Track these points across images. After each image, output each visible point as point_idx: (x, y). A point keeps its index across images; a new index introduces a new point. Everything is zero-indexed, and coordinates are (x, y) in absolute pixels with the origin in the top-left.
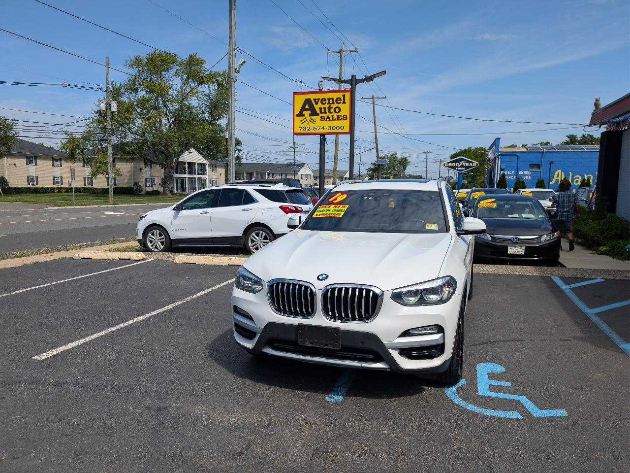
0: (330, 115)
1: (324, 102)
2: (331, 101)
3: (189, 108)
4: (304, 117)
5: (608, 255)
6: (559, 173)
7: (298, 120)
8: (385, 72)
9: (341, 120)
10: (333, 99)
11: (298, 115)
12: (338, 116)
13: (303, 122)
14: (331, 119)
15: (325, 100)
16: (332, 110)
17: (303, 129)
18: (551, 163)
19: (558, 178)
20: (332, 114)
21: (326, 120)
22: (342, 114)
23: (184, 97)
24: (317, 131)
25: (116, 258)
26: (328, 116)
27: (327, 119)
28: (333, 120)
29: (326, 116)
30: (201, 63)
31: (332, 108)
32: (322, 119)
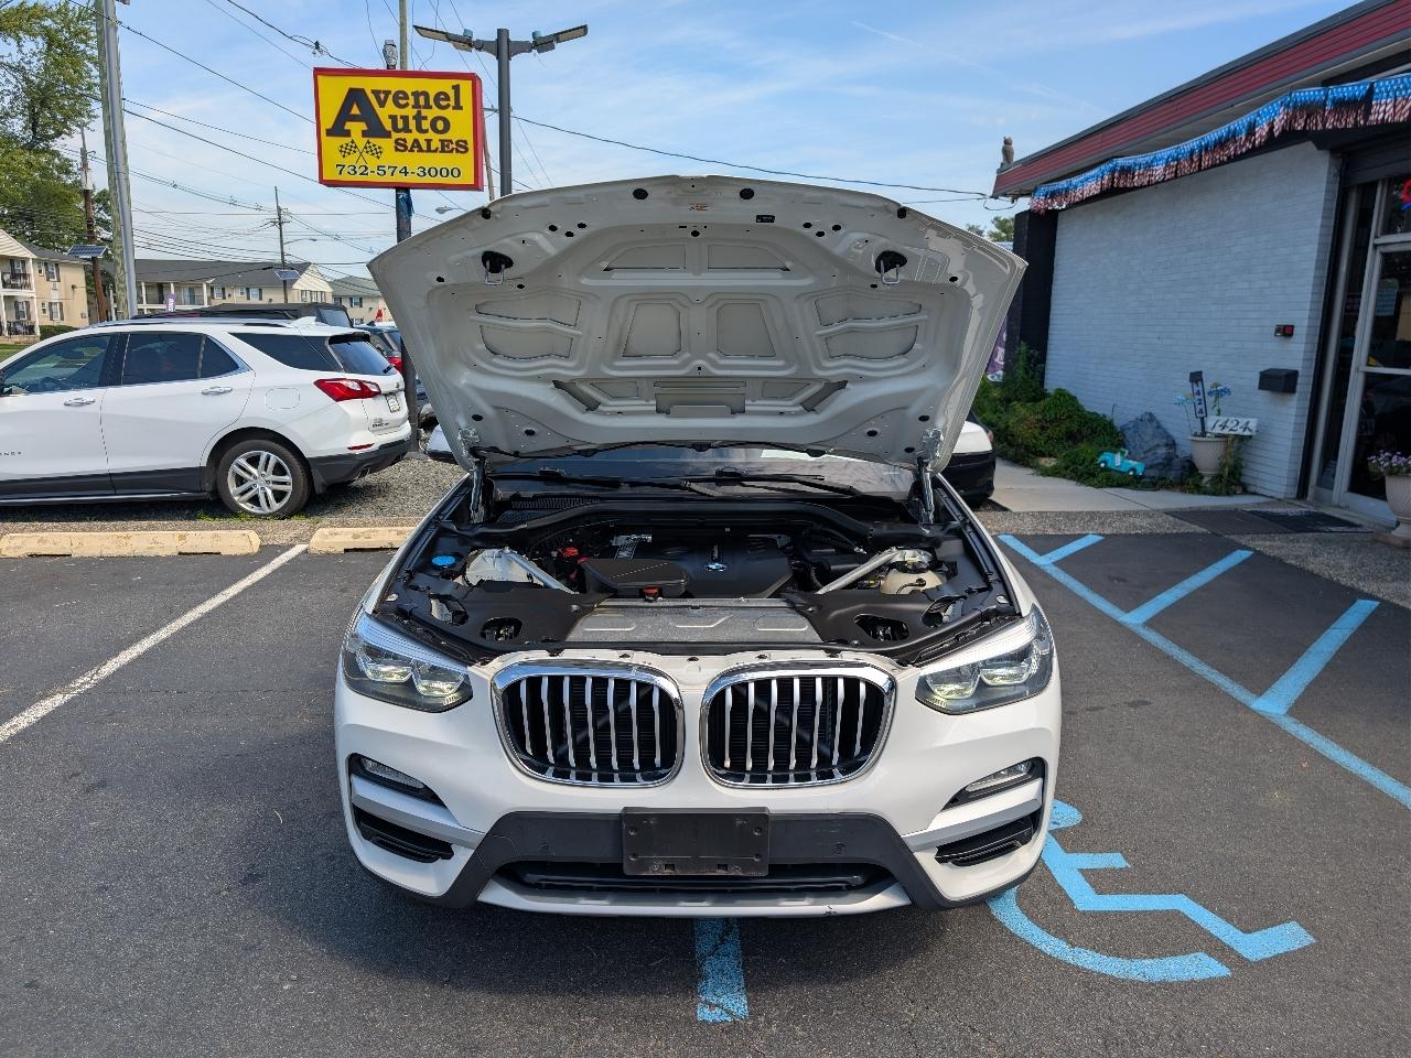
0: (422, 138)
1: (402, 102)
2: (422, 99)
4: (348, 140)
7: (333, 144)
8: (583, 30)
9: (451, 151)
10: (426, 94)
11: (330, 133)
12: (442, 141)
14: (424, 147)
15: (406, 97)
16: (426, 125)
17: (346, 170)
20: (427, 136)
21: (412, 150)
22: (452, 135)
24: (387, 178)
26: (416, 141)
27: (413, 146)
28: (429, 150)
29: (410, 138)
31: (425, 118)
32: (400, 146)
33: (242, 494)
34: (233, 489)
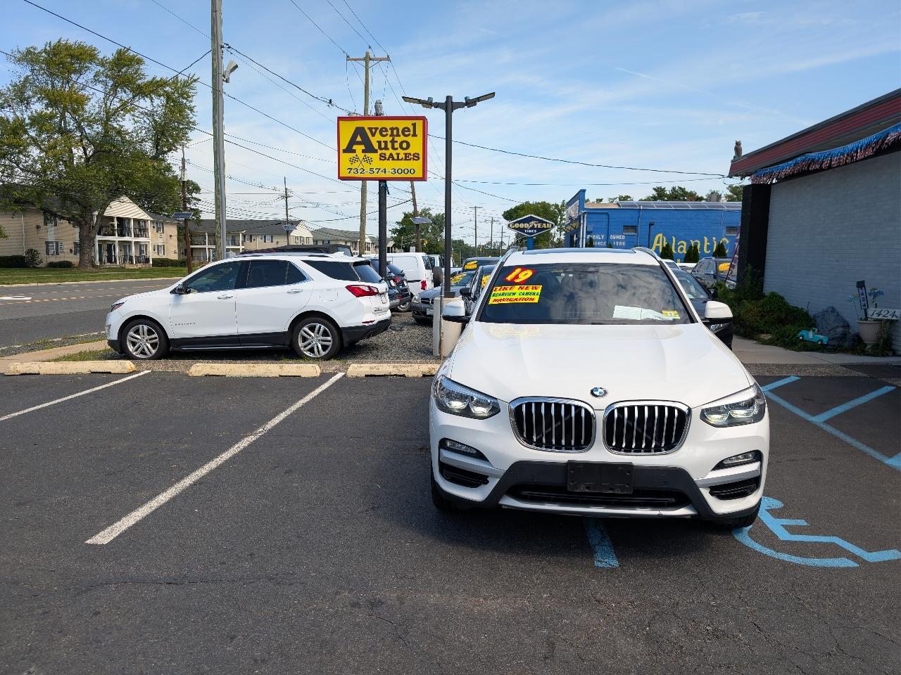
0: (394, 153)
1: (384, 133)
2: (395, 132)
3: (119, 132)
4: (354, 155)
5: (776, 345)
6: (659, 238)
7: (346, 157)
8: (493, 95)
9: (410, 160)
10: (397, 129)
11: (345, 151)
12: (406, 154)
13: (352, 161)
14: (396, 158)
15: (386, 130)
16: (397, 145)
17: (352, 171)
18: (651, 225)
19: (658, 245)
21: (388, 159)
22: (411, 151)
23: (110, 115)
24: (375, 175)
25: (85, 371)
26: (391, 154)
27: (389, 157)
28: (398, 159)
29: (388, 153)
30: (138, 63)
31: (397, 142)
32: (383, 157)
33: (305, 347)
34: (301, 344)
